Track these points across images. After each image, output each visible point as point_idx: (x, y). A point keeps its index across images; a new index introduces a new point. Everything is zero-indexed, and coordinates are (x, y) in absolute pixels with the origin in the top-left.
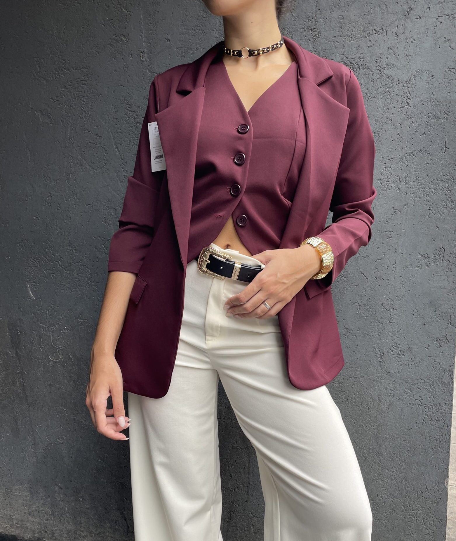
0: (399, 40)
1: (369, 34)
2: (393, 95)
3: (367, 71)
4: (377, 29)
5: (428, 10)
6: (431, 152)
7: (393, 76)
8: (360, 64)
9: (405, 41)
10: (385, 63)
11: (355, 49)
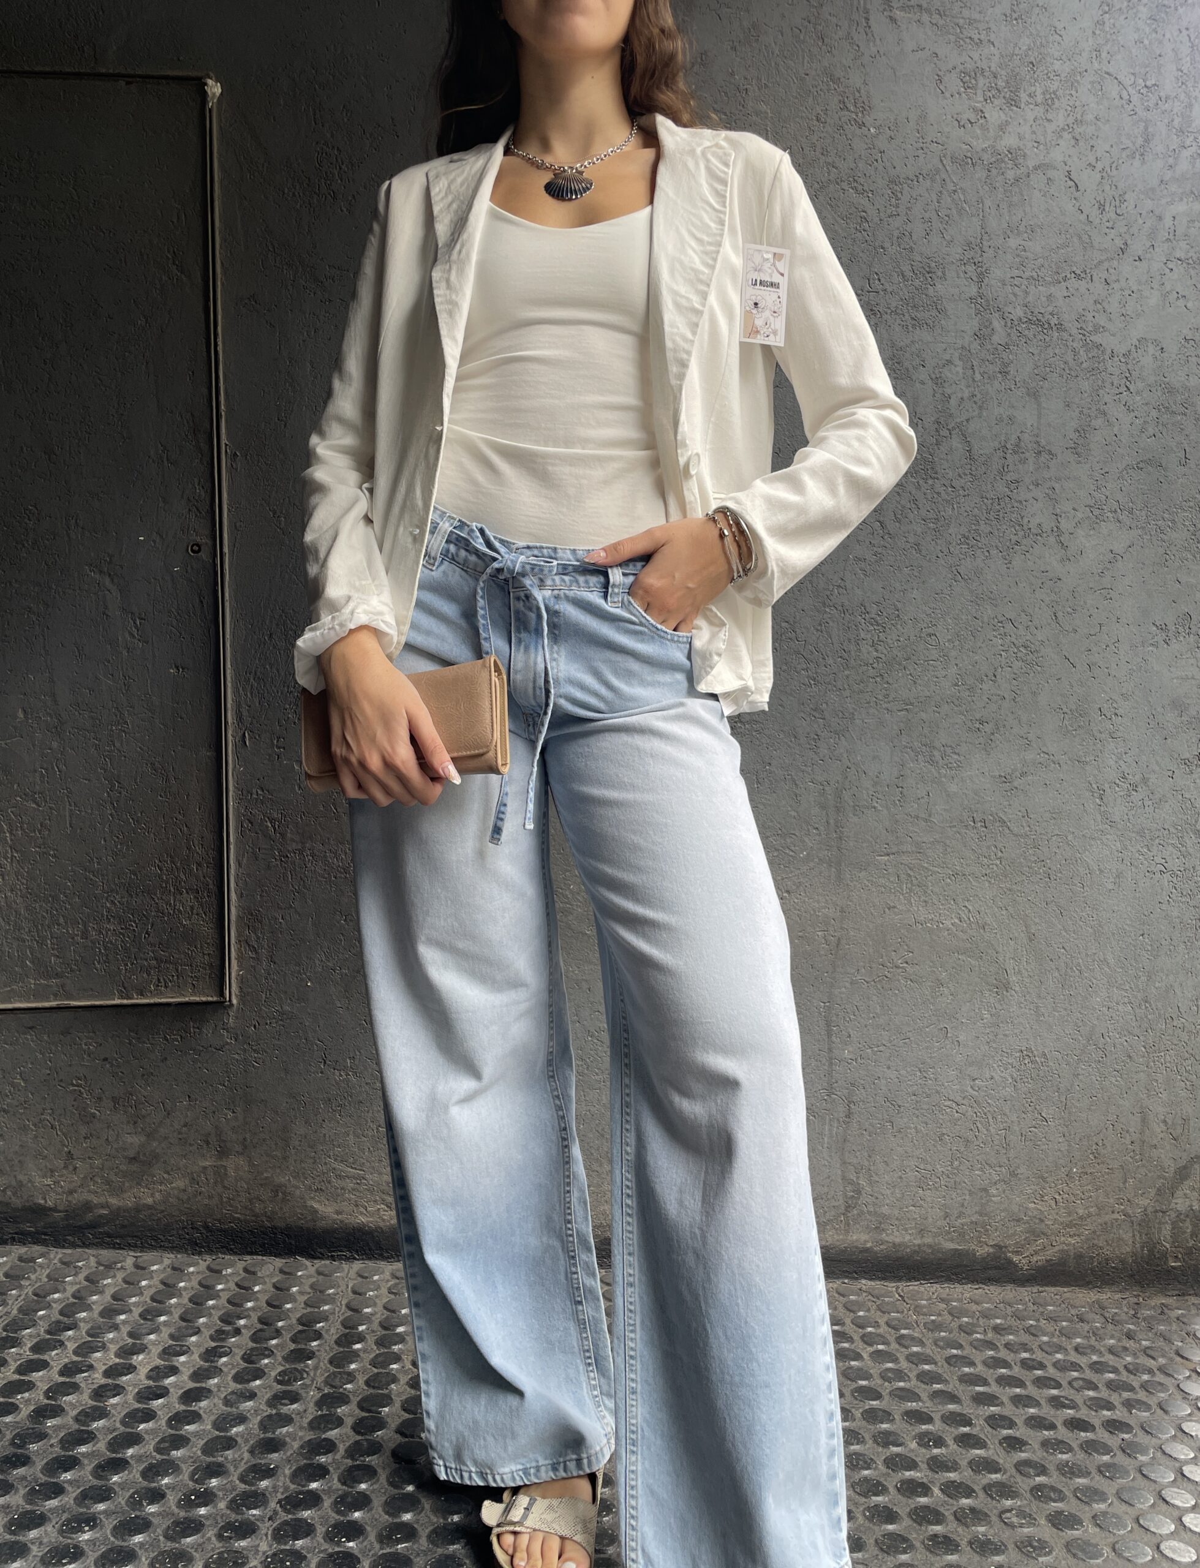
0: (1110, 291)
1: (1065, 279)
2: (1104, 373)
3: (1065, 335)
4: (1078, 272)
5: (1151, 250)
6: (1163, 465)
7: (1103, 345)
8: (1053, 325)
9: (1120, 292)
10: (1091, 324)
11: (1044, 299)
